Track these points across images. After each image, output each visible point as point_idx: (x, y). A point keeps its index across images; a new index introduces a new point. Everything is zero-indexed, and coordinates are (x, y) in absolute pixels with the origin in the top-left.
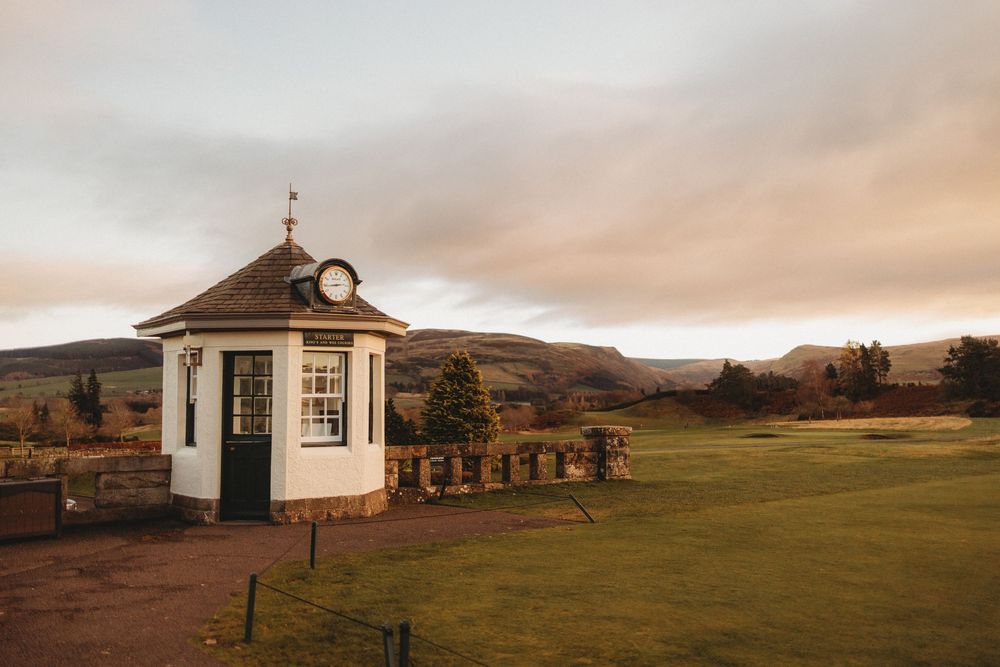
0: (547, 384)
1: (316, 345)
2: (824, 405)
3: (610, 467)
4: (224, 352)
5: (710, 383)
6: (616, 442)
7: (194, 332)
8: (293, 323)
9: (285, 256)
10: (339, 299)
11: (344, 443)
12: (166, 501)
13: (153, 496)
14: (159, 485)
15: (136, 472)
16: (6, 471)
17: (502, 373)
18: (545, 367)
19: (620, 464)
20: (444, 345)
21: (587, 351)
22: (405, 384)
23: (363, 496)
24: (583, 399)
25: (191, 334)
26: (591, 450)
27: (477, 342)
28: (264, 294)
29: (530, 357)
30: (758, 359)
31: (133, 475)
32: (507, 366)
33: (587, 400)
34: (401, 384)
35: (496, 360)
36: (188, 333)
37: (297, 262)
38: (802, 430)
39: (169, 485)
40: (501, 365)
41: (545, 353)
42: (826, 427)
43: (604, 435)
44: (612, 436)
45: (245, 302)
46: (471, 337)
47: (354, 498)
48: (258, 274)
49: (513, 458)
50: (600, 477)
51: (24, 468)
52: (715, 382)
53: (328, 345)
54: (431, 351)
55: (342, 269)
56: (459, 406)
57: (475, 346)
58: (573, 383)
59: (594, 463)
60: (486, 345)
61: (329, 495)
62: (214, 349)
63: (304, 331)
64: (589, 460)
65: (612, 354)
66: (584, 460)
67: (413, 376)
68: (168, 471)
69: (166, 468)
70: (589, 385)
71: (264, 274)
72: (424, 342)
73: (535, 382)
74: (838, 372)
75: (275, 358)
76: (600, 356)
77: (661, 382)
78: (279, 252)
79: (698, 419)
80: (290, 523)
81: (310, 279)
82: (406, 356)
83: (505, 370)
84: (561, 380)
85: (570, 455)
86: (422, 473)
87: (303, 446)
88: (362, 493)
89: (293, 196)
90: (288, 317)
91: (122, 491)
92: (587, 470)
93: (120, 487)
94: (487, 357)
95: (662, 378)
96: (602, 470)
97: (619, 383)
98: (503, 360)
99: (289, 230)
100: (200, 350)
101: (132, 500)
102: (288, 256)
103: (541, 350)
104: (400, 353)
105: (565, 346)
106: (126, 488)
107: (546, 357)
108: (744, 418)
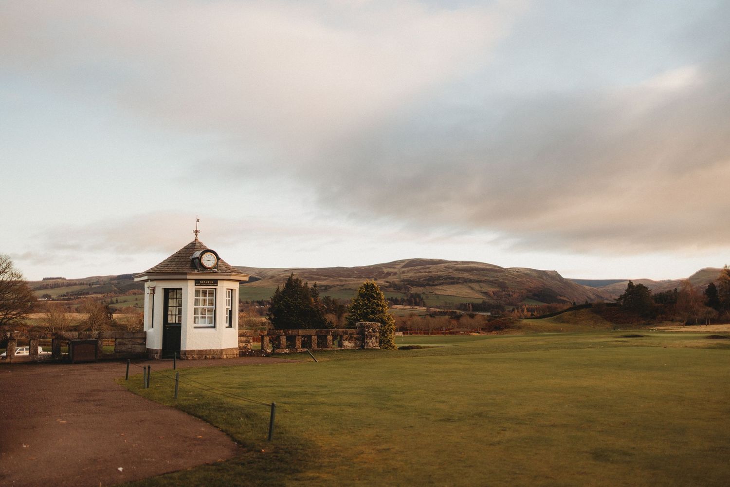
0: (504, 299)
1: (200, 285)
2: (697, 315)
3: (367, 342)
4: (164, 289)
5: (617, 298)
6: (371, 330)
7: (152, 280)
8: (188, 277)
9: (192, 247)
10: (210, 266)
11: (214, 327)
12: (144, 351)
13: (139, 349)
14: (141, 344)
15: (131, 338)
16: (79, 336)
17: (470, 291)
18: (502, 286)
19: (374, 341)
20: (427, 270)
21: (535, 274)
22: (399, 298)
23: (222, 350)
24: (525, 310)
25: (151, 281)
26: (358, 334)
27: (451, 268)
28: (181, 264)
29: (491, 279)
30: (670, 279)
31: (130, 340)
32: (473, 285)
33: (528, 310)
34: (396, 299)
35: (466, 281)
36: (149, 281)
37: (197, 249)
38: (676, 332)
39: (145, 344)
40: (470, 284)
41: (502, 276)
42: (695, 330)
43: (364, 327)
44: (368, 327)
45: (173, 268)
46: (447, 264)
47: (217, 350)
48: (180, 255)
49: (313, 337)
50: (362, 347)
51: (86, 335)
52: (621, 297)
53: (206, 285)
54: (417, 275)
55: (212, 254)
56: (367, 313)
57: (451, 270)
58: (524, 298)
59: (359, 340)
60: (457, 270)
61: (206, 349)
62: (160, 287)
63: (195, 280)
64: (356, 339)
65: (554, 276)
66: (353, 339)
67: (405, 293)
68: (145, 339)
69: (144, 337)
70: (537, 300)
71: (183, 255)
72: (413, 268)
73: (495, 297)
74: (718, 289)
75: (183, 291)
76: (544, 277)
77: (593, 297)
78: (190, 245)
79: (608, 324)
80: (188, 359)
81: (198, 258)
82: (400, 278)
83: (472, 289)
84: (514, 296)
85: (345, 337)
86: (265, 343)
87: (195, 328)
88: (221, 348)
89: (198, 221)
90: (186, 275)
91: (125, 346)
92: (355, 344)
93: (125, 344)
94: (459, 278)
95: (593, 294)
96: (363, 344)
97: (559, 297)
98: (471, 281)
99: (196, 235)
100: (155, 287)
101: (130, 350)
102: (194, 247)
103: (499, 274)
104: (395, 277)
105: (518, 270)
106: (127, 345)
107: (503, 279)
108: (644, 324)
